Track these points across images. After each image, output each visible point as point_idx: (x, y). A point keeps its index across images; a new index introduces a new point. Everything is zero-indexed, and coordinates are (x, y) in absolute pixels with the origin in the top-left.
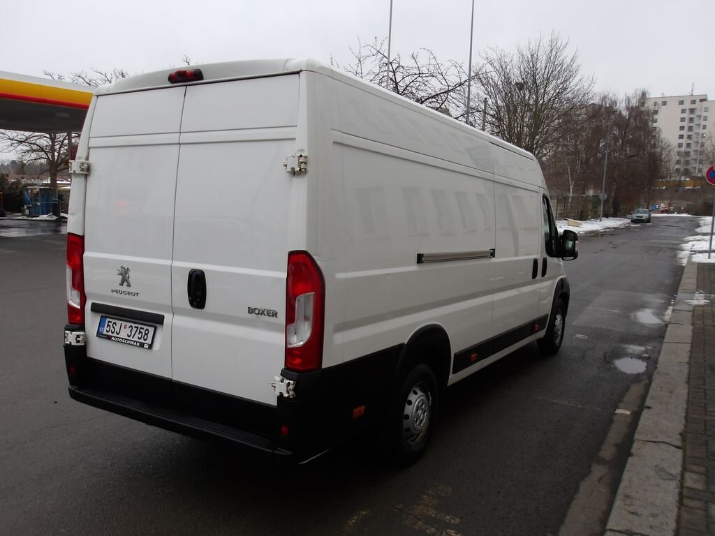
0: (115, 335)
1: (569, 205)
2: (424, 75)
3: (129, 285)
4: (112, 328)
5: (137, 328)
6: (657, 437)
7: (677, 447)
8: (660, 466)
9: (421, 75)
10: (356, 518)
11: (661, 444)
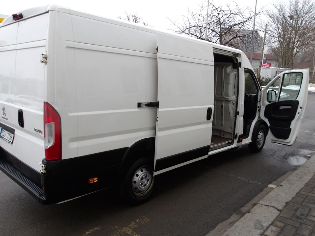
0: (4, 137)
1: (313, 76)
2: (233, 14)
3: (5, 115)
4: (4, 134)
5: (9, 134)
6: (271, 203)
7: (278, 210)
8: (260, 220)
9: (231, 14)
10: (91, 230)
11: (271, 207)
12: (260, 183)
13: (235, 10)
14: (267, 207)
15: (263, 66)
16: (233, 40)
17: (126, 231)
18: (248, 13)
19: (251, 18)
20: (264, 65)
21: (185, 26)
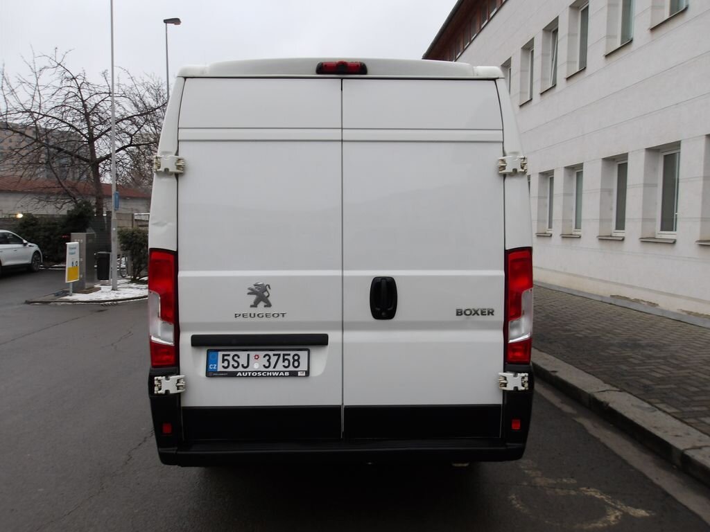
0: (240, 369)
3: (268, 305)
4: (232, 362)
5: (279, 355)
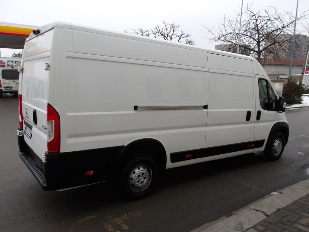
2: (272, 20)
3: (27, 114)
6: (262, 208)
7: (266, 215)
8: (242, 223)
9: (270, 20)
10: (88, 218)
11: (260, 212)
12: (263, 190)
13: (274, 16)
14: (256, 211)
15: (306, 73)
16: (271, 46)
17: (117, 221)
18: (288, 18)
19: (292, 23)
20: (307, 71)
21: (221, 33)
